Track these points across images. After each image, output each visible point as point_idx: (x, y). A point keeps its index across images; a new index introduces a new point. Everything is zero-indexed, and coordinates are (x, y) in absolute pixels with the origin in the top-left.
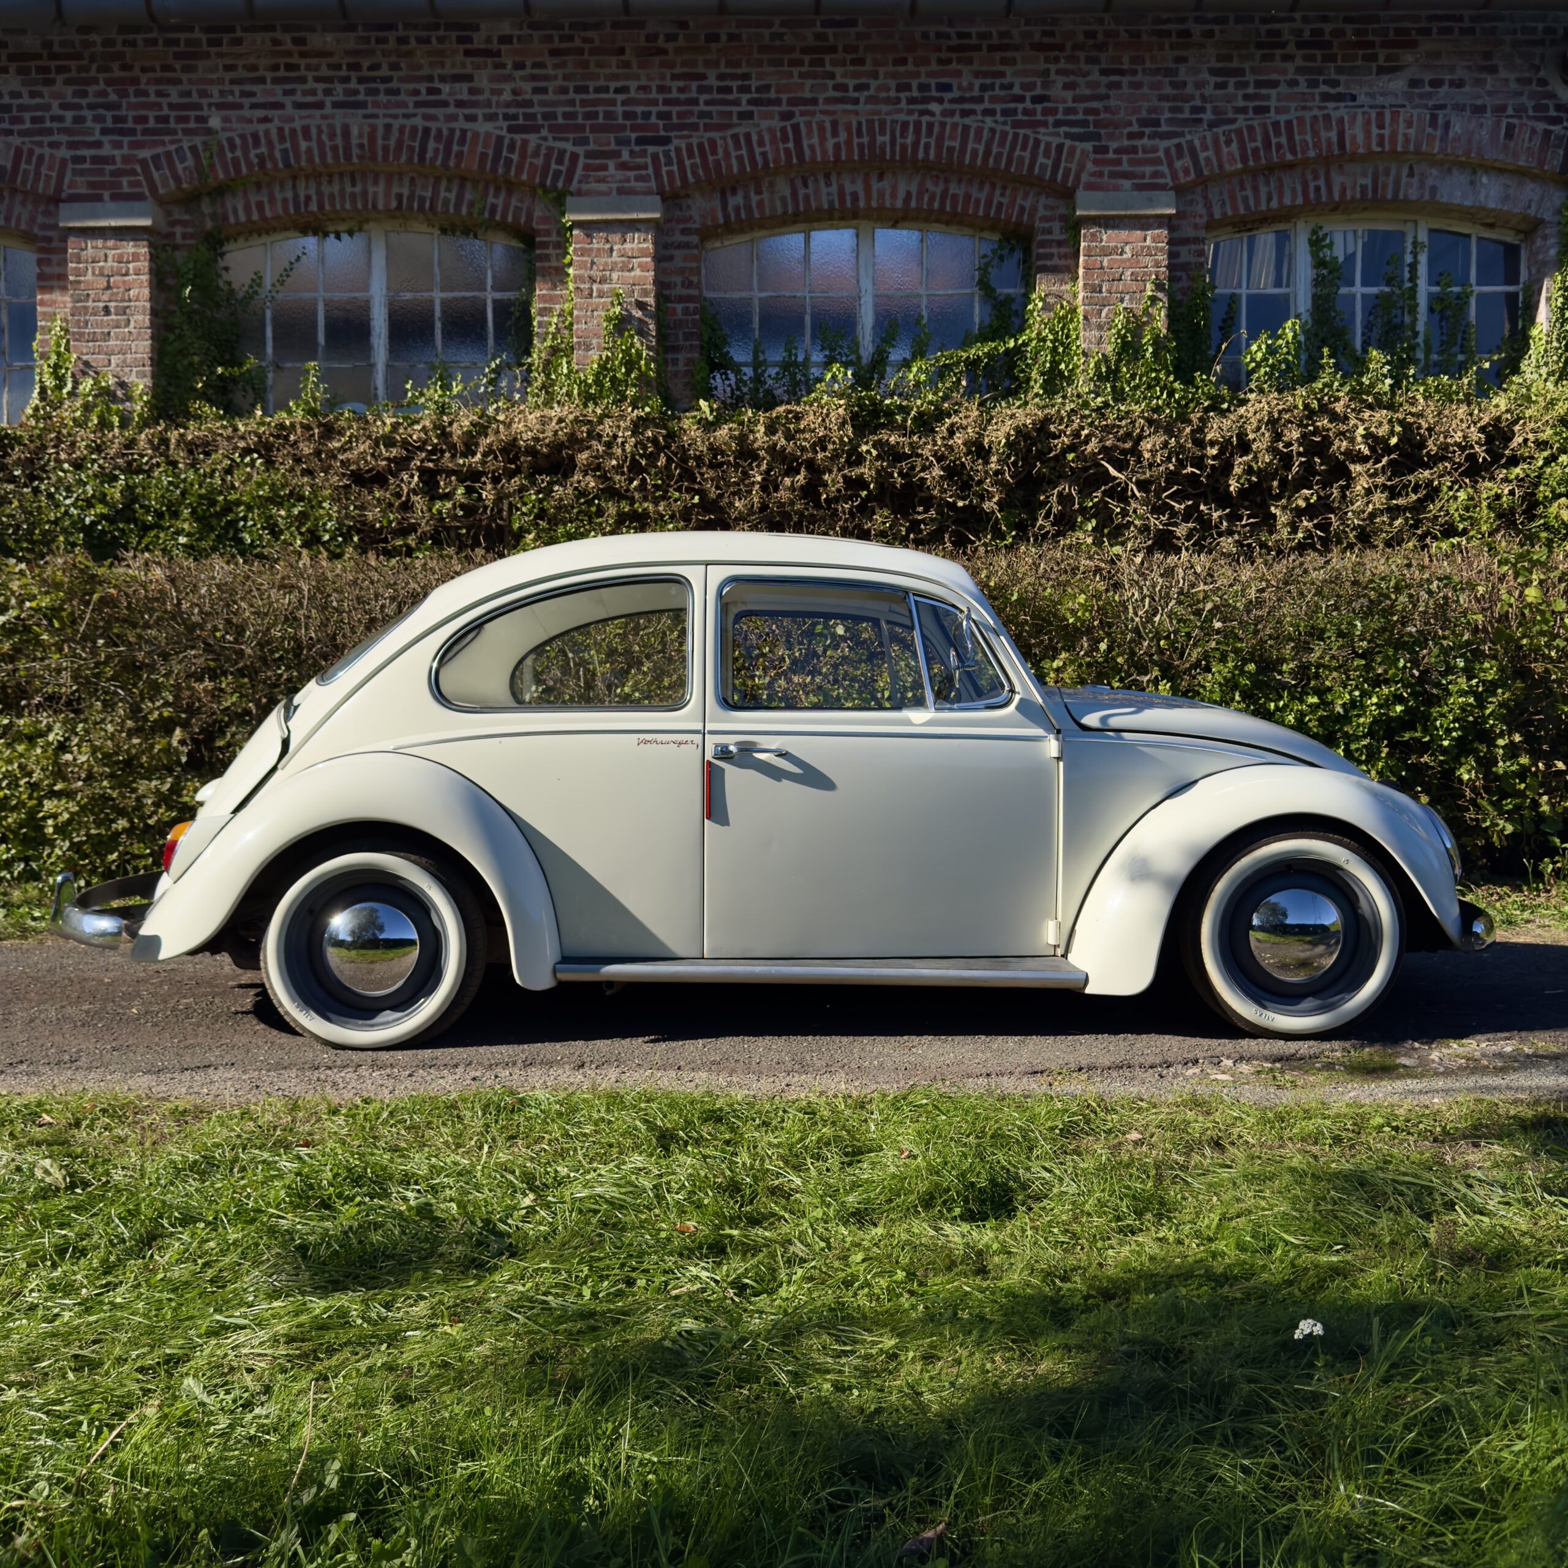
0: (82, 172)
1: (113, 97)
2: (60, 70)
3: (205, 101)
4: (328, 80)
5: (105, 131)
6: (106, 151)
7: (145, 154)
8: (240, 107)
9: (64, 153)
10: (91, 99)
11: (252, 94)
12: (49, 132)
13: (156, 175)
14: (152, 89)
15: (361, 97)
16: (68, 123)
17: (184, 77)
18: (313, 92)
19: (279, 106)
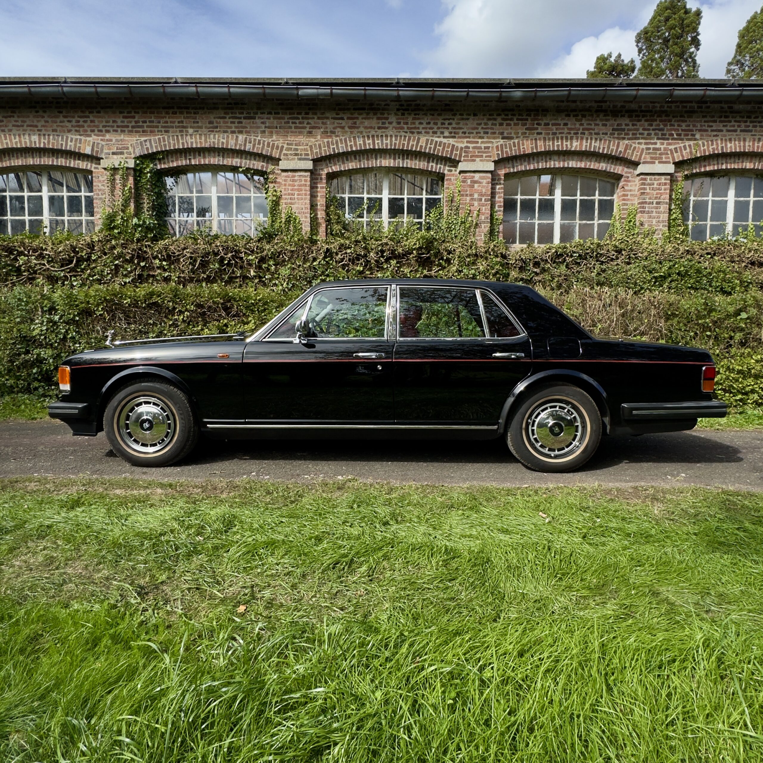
0: (649, 153)
1: (662, 126)
2: (643, 117)
3: (694, 129)
4: (739, 122)
5: (658, 139)
6: (658, 146)
7: (672, 147)
8: (707, 131)
9: (644, 146)
10: (654, 127)
11: (712, 126)
12: (638, 139)
13: (675, 155)
14: (676, 124)
15: (750, 128)
16: (645, 136)
17: (688, 120)
18: (734, 126)
19: (722, 131)
